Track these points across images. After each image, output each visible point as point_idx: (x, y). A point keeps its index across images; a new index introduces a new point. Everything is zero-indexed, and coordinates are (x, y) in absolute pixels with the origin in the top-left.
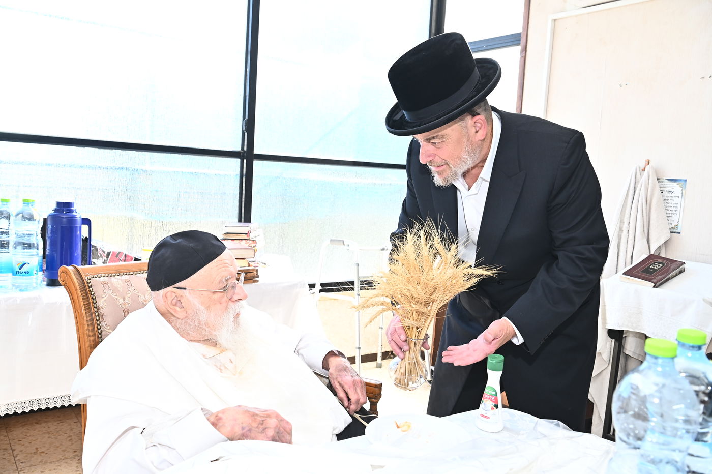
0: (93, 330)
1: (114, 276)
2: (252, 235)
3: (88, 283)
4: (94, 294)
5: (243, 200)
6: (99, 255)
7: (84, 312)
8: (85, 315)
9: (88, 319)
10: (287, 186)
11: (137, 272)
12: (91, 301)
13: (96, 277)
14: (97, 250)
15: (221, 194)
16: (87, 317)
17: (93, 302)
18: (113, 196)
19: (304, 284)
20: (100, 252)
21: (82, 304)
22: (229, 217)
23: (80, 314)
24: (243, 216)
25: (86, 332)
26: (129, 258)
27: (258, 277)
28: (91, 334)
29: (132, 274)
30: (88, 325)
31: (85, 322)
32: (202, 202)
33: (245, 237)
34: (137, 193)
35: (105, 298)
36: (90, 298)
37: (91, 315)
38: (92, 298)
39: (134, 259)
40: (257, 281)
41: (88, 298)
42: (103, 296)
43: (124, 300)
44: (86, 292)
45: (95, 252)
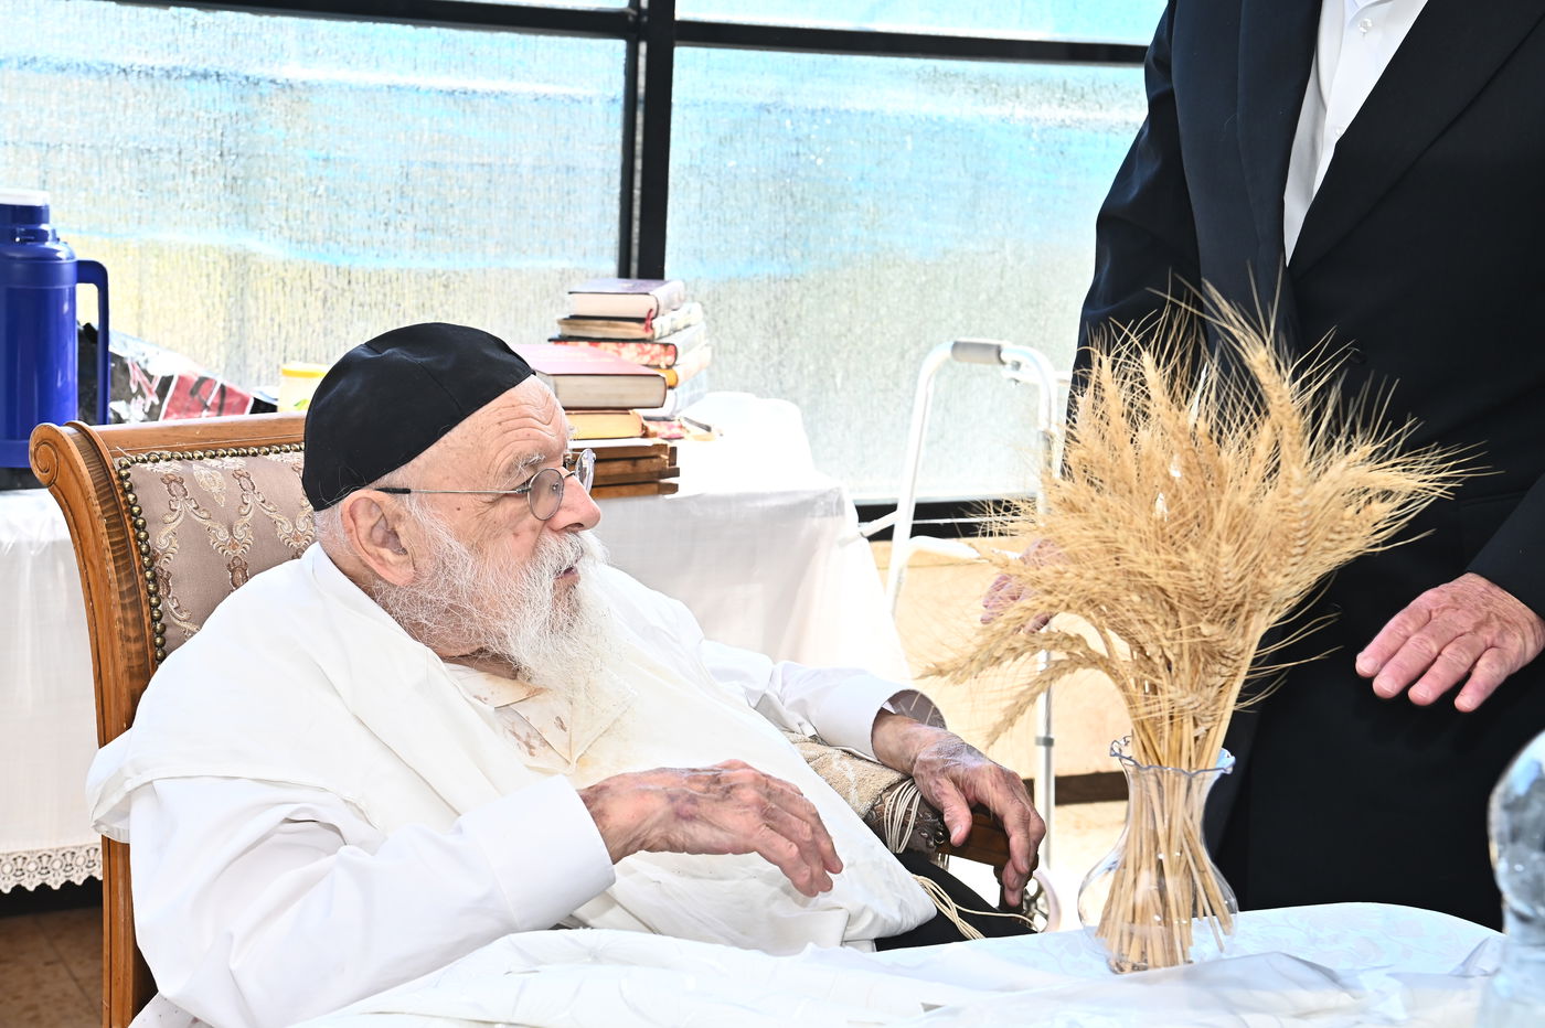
0: (139, 621)
1: (200, 458)
2: (661, 325)
3: (120, 478)
4: (140, 512)
5: (637, 193)
6: (134, 389)
7: (111, 567)
8: (113, 576)
9: (125, 588)
10: (797, 139)
11: (269, 446)
12: (131, 534)
13: (144, 461)
14: (126, 369)
15: (557, 170)
16: (119, 581)
17: (137, 538)
18: (174, 177)
19: (840, 504)
20: (136, 375)
21: (106, 542)
22: (585, 254)
23: (98, 571)
24: (635, 252)
25: (118, 627)
26: (235, 401)
27: (676, 473)
28: (132, 634)
29: (255, 455)
30: (124, 607)
31: (115, 597)
32: (489, 202)
33: (637, 331)
34: (260, 168)
35: (172, 527)
36: (128, 524)
37: (131, 575)
38: (135, 525)
39: (251, 403)
40: (674, 488)
41: (121, 524)
42: (169, 519)
43: (231, 533)
44: (117, 506)
45: (119, 375)
